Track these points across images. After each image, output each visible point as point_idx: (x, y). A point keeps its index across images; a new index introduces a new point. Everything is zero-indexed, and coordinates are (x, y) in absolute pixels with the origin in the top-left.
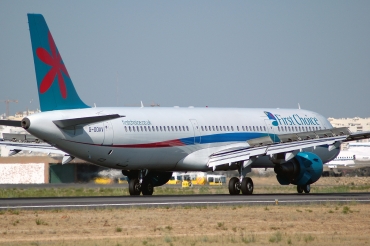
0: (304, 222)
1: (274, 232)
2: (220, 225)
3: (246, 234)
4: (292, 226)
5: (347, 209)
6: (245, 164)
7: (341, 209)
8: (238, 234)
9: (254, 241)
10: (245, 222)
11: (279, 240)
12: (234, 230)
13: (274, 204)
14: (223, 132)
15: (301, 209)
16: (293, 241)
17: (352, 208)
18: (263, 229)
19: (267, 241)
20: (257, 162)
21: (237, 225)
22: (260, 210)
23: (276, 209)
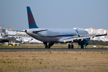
0: (40, 55)
1: (33, 58)
2: (20, 56)
3: (26, 58)
4: (37, 56)
5: (50, 52)
6: (72, 41)
7: (49, 52)
8: (24, 58)
9: (28, 60)
10: (26, 55)
11: (34, 60)
12: (23, 57)
13: (33, 51)
14: (67, 34)
15: (39, 52)
16: (38, 60)
17: (52, 52)
18: (30, 57)
19: (31, 60)
20: (75, 41)
21: (24, 56)
22: (29, 52)
23: (33, 52)
